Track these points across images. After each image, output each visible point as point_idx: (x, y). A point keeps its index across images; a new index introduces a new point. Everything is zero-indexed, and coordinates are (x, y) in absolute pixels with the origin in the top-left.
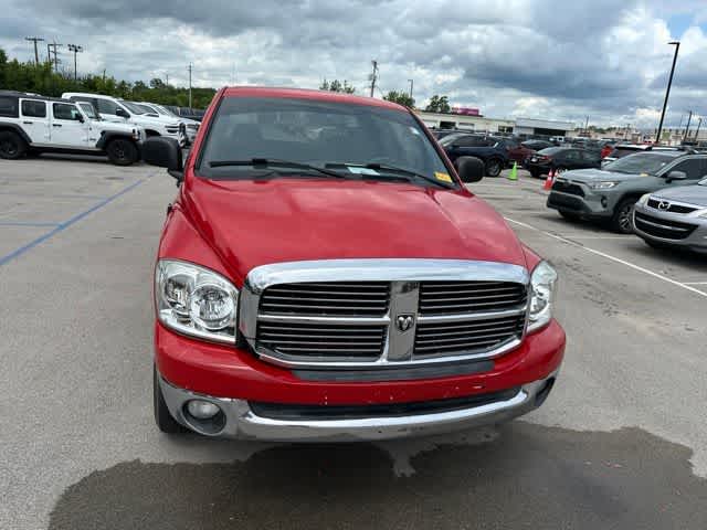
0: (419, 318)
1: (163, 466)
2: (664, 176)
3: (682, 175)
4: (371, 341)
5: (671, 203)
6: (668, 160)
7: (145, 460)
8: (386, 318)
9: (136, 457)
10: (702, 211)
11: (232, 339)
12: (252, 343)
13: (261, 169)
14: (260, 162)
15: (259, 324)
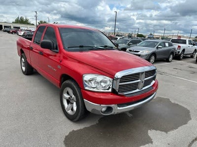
0: (145, 79)
1: (81, 130)
2: (128, 44)
3: (132, 44)
7: (75, 130)
10: (141, 51)
11: (110, 91)
12: (117, 91)
13: (82, 48)
14: (81, 47)
15: (120, 85)
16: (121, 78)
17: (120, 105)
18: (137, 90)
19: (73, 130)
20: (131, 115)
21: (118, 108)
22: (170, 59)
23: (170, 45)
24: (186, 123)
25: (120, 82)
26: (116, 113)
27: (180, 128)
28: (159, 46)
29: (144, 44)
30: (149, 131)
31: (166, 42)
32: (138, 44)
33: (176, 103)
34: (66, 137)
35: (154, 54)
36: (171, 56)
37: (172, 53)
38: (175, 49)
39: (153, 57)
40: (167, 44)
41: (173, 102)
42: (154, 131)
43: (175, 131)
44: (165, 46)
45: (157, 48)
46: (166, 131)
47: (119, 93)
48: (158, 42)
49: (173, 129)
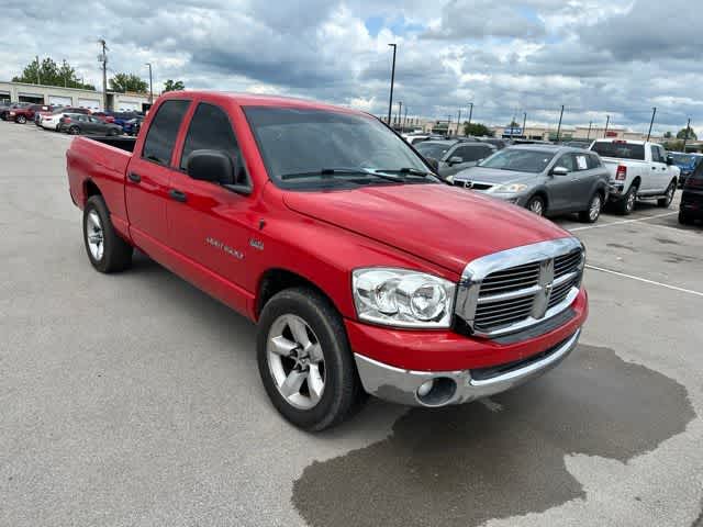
1: (339, 460)
2: (447, 161)
3: (460, 159)
4: (522, 308)
5: (473, 183)
7: (322, 459)
8: (536, 288)
10: (496, 187)
11: (446, 324)
12: (471, 323)
13: (329, 179)
14: (329, 173)
15: (479, 306)
16: (484, 281)
17: (478, 373)
18: (530, 321)
19: (315, 463)
20: (499, 406)
21: (474, 382)
22: (594, 212)
23: (592, 164)
24: (681, 429)
25: (481, 294)
26: (465, 399)
27: (664, 445)
28: (558, 169)
29: (502, 162)
30: (567, 459)
31: (581, 154)
32: (483, 162)
33: (638, 362)
34: (297, 484)
35: (539, 196)
36: (597, 201)
37: (600, 191)
38: (607, 177)
40: (582, 162)
41: (626, 360)
42: (583, 457)
43: (650, 454)
44: (576, 168)
45: (551, 173)
46: (624, 456)
47: (477, 333)
48: (554, 155)
49: (641, 449)
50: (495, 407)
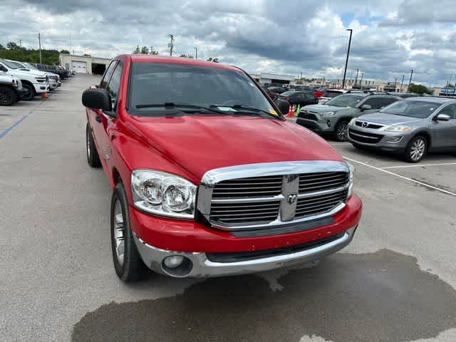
0: (299, 196)
2: (359, 107)
3: (369, 107)
4: (272, 210)
5: (369, 123)
6: (361, 98)
8: (280, 196)
9: (111, 300)
10: (386, 127)
11: (192, 216)
12: (208, 218)
13: (171, 110)
16: (216, 186)
17: (213, 256)
18: (277, 222)
19: (113, 303)
20: (280, 287)
21: (209, 263)
25: (214, 196)
28: (441, 116)
29: (402, 109)
30: (304, 338)
32: (384, 109)
33: (433, 272)
35: (423, 135)
39: (421, 145)
41: (424, 268)
45: (435, 119)
47: (213, 225)
48: (439, 105)
50: (276, 286)
